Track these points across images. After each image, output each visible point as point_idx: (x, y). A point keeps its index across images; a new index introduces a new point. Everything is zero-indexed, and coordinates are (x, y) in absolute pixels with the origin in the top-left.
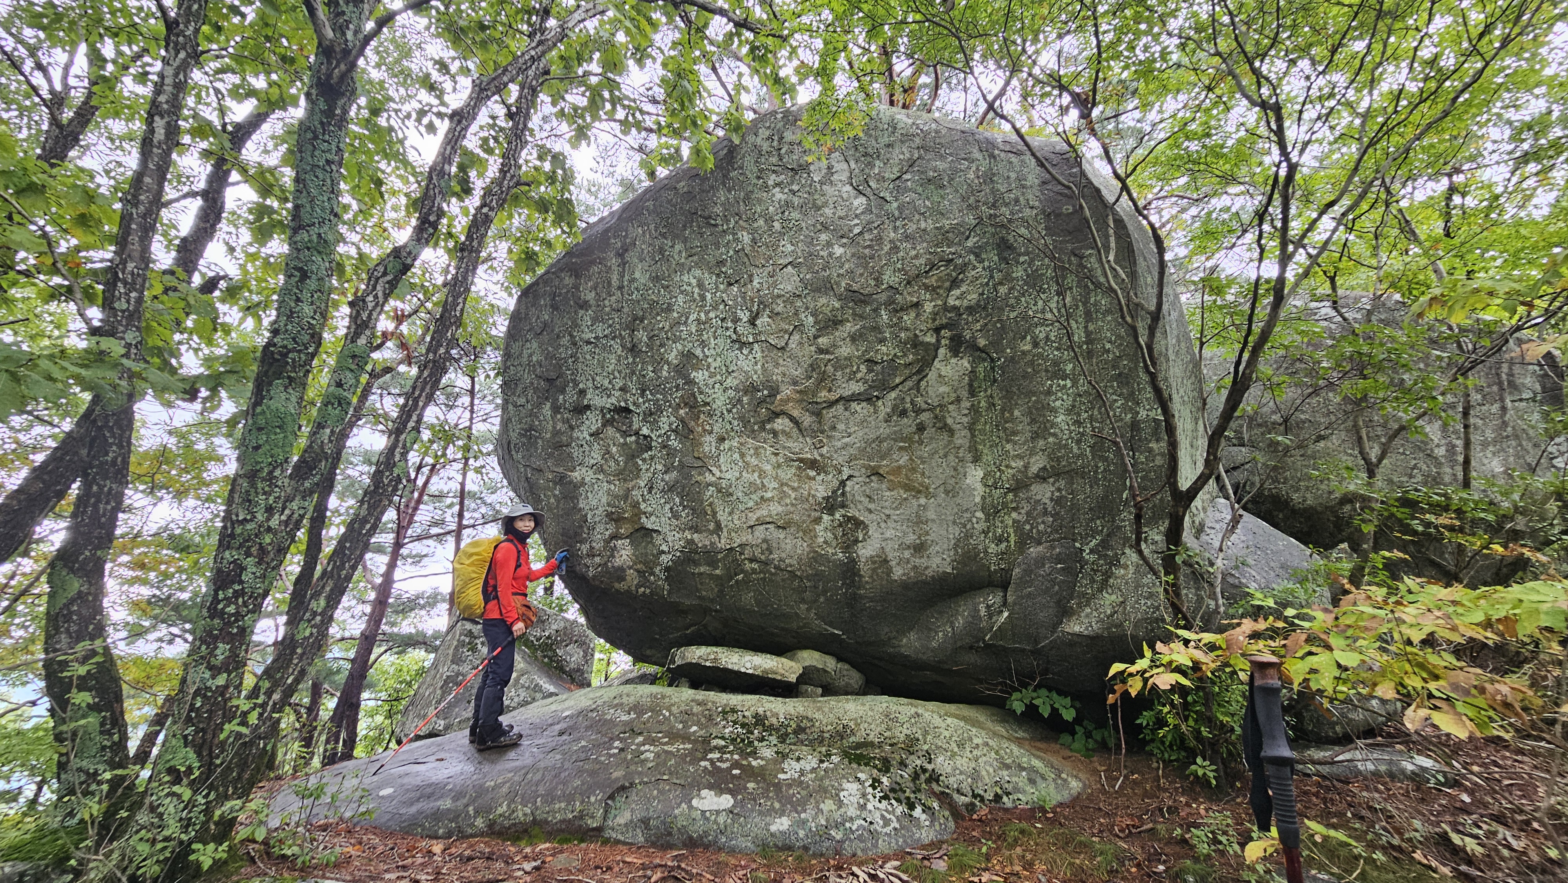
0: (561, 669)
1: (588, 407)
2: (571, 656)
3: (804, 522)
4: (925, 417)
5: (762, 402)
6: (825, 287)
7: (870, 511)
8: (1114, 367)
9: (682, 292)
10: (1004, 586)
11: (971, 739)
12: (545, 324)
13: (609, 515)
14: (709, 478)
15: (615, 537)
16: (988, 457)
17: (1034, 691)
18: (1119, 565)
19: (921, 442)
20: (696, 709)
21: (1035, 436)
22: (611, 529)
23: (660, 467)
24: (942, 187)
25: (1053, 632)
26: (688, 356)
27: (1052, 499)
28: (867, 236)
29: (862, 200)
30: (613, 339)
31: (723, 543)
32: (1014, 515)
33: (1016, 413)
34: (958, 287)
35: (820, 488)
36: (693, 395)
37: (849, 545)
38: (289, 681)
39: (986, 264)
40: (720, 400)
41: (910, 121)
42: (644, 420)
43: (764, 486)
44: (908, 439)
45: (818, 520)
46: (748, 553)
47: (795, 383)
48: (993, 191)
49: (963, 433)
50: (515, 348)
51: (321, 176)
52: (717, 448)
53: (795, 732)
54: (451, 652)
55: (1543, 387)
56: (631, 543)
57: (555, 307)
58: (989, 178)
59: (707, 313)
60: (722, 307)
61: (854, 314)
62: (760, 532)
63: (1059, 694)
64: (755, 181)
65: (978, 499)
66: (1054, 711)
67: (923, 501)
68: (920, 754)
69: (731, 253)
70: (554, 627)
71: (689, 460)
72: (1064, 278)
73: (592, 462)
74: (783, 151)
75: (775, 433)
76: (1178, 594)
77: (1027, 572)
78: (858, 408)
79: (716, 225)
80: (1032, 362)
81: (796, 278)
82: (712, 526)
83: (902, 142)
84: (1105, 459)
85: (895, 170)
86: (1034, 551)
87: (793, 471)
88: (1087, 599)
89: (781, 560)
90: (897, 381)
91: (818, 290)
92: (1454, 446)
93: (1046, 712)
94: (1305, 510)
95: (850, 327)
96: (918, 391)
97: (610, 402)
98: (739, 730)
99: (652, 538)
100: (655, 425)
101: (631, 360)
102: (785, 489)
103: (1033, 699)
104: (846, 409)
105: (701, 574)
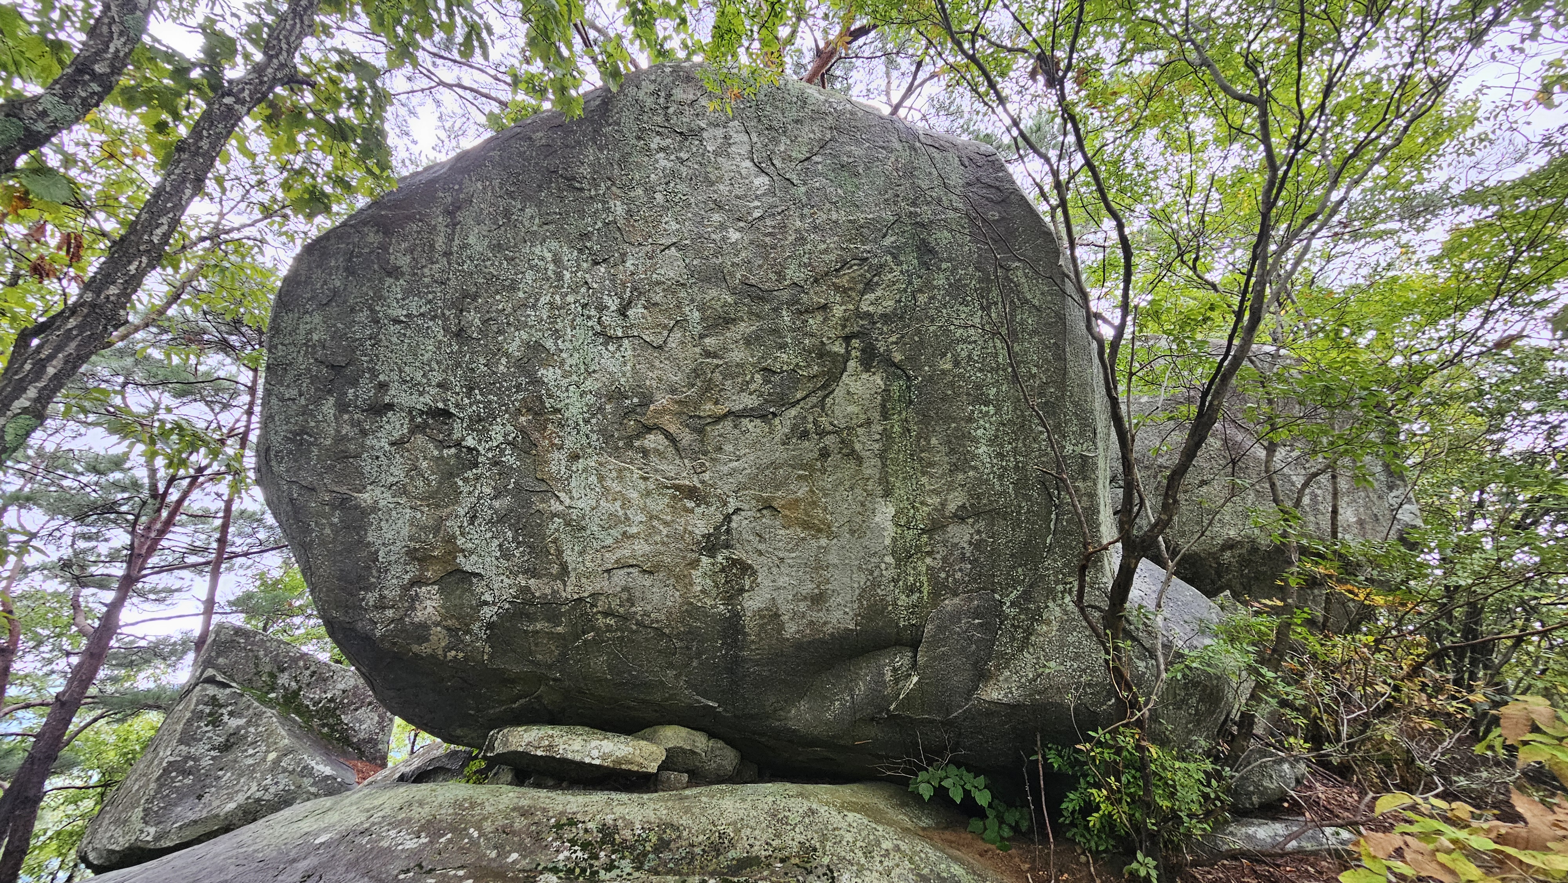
0: (344, 741)
1: (390, 407)
2: (361, 722)
3: (677, 565)
4: (829, 440)
5: (629, 412)
6: (717, 276)
7: (761, 554)
8: (1041, 395)
9: (531, 268)
10: (914, 645)
11: (878, 844)
12: (335, 292)
13: (410, 552)
14: (556, 507)
15: (417, 582)
16: (900, 491)
17: (944, 769)
18: (1042, 621)
19: (824, 471)
20: (519, 823)
21: (955, 468)
22: (413, 570)
23: (488, 490)
24: (857, 175)
25: (968, 700)
26: (535, 348)
27: (970, 543)
28: (769, 222)
29: (766, 180)
30: (433, 318)
31: (569, 591)
32: (928, 560)
33: (934, 441)
34: (873, 291)
35: (700, 524)
36: (540, 398)
37: (733, 595)
40: (574, 407)
41: (822, 98)
42: (470, 428)
43: (627, 518)
44: (809, 466)
45: (695, 564)
46: (601, 605)
47: (673, 391)
48: (914, 187)
49: (873, 462)
50: (288, 320)
52: (568, 468)
53: (657, 850)
54: (179, 727)
56: (441, 591)
57: (350, 271)
58: (910, 172)
59: (564, 296)
60: (583, 290)
61: (750, 313)
62: (620, 578)
63: (968, 771)
64: (634, 141)
65: (888, 541)
66: (967, 794)
67: (824, 542)
68: (820, 871)
69: (600, 224)
70: (341, 686)
71: (529, 483)
72: (990, 290)
73: (391, 479)
74: (671, 111)
75: (645, 452)
77: (941, 629)
78: (750, 426)
79: (581, 190)
80: (952, 384)
81: (680, 263)
82: (555, 569)
83: (813, 119)
84: (1028, 498)
85: (804, 149)
86: (950, 603)
87: (667, 501)
88: (1006, 661)
89: (646, 614)
90: (799, 396)
91: (708, 280)
93: (957, 796)
94: (1192, 555)
95: (744, 328)
96: (823, 409)
97: (422, 402)
98: (579, 854)
99: (471, 584)
100: (484, 435)
101: (455, 348)
102: (655, 523)
103: (941, 780)
104: (735, 426)
105: (537, 632)
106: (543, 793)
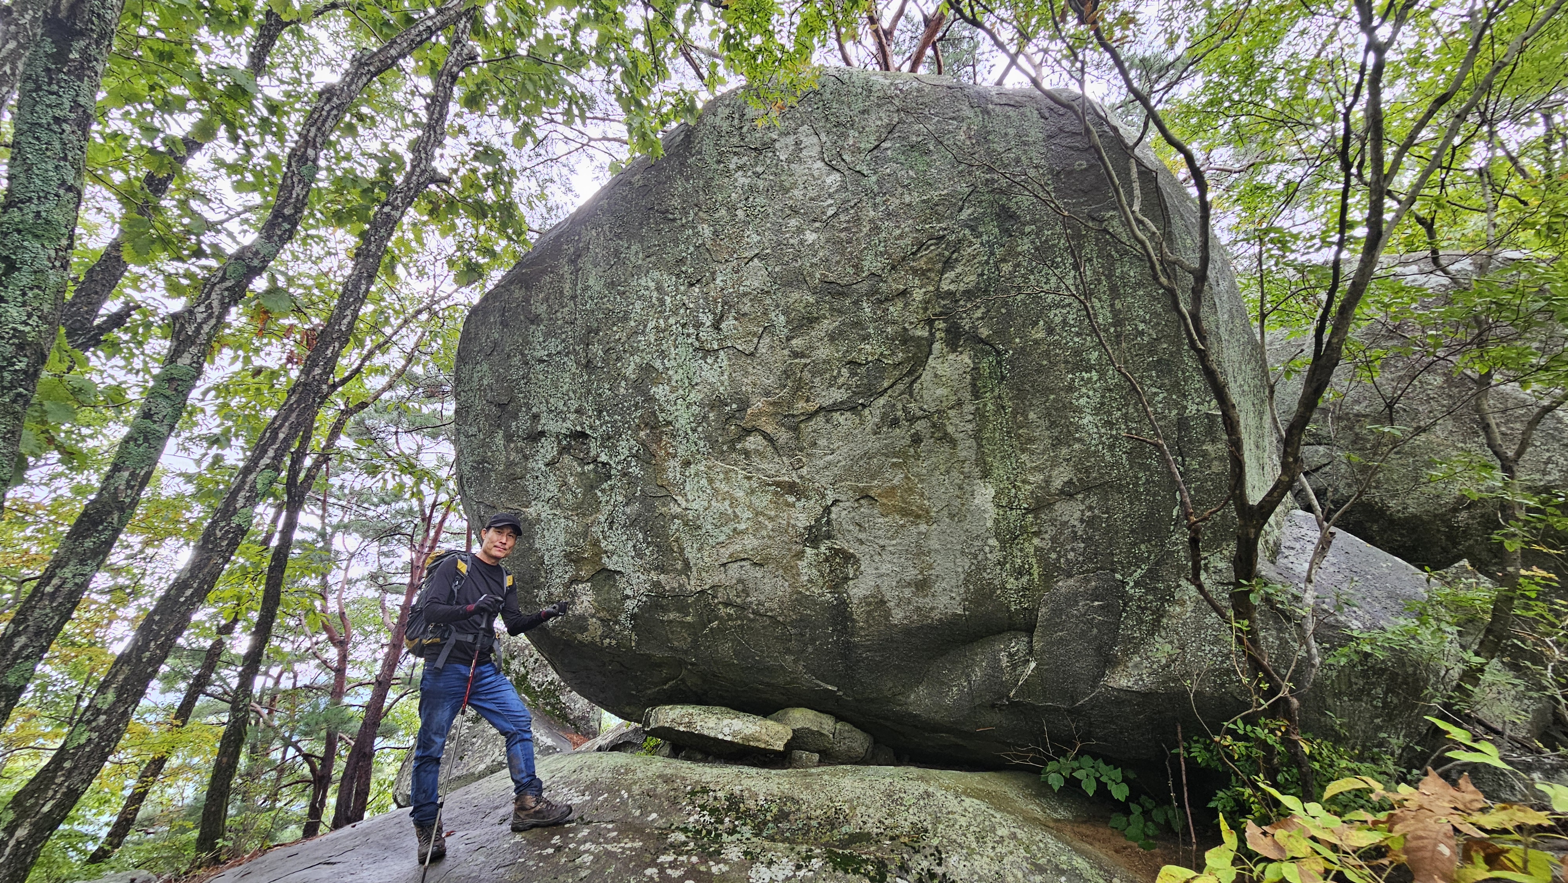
0: (564, 717)
1: (542, 434)
2: (575, 702)
3: (784, 557)
4: (920, 425)
5: (730, 418)
6: (796, 279)
7: (861, 542)
8: (1151, 353)
9: (639, 298)
10: (1029, 629)
11: (993, 830)
12: (496, 344)
13: (567, 555)
14: (675, 509)
15: (574, 581)
16: (999, 471)
17: (1076, 758)
18: (1173, 602)
19: (917, 457)
21: (1057, 443)
22: (571, 571)
23: (620, 499)
24: (928, 152)
25: (1094, 687)
26: (647, 369)
27: (1082, 521)
28: (843, 217)
29: (836, 176)
30: (567, 355)
31: (692, 585)
32: (1036, 541)
33: (1032, 416)
34: (953, 268)
35: (802, 517)
36: (654, 413)
37: (838, 583)
39: (985, 238)
40: (683, 418)
41: (888, 82)
42: (602, 445)
43: (736, 516)
44: (902, 453)
45: (800, 555)
46: (721, 596)
47: (767, 394)
48: (989, 152)
49: (968, 443)
50: (466, 371)
52: (682, 474)
53: (776, 820)
56: (593, 587)
57: (504, 324)
58: (984, 137)
59: (666, 319)
60: (682, 311)
61: (832, 309)
62: (734, 570)
63: (1107, 763)
64: (715, 166)
65: (990, 524)
66: (1102, 787)
67: (923, 527)
68: (928, 851)
69: (692, 249)
71: (651, 489)
72: (1081, 247)
73: (549, 495)
74: (745, 130)
75: (747, 454)
76: (1254, 642)
77: (1056, 612)
78: (841, 420)
79: (674, 220)
80: (1047, 354)
81: (764, 272)
82: (679, 565)
83: (879, 106)
84: (1146, 468)
85: (872, 138)
86: (1064, 585)
87: (769, 497)
88: (1135, 646)
89: (760, 603)
90: (886, 384)
91: (789, 284)
93: (1090, 789)
94: (1408, 519)
95: (828, 325)
96: (911, 395)
97: (565, 427)
98: (707, 818)
99: (615, 581)
100: (613, 451)
101: (586, 378)
102: (761, 518)
103: (1074, 770)
104: (827, 421)
105: (671, 622)
106: (687, 764)
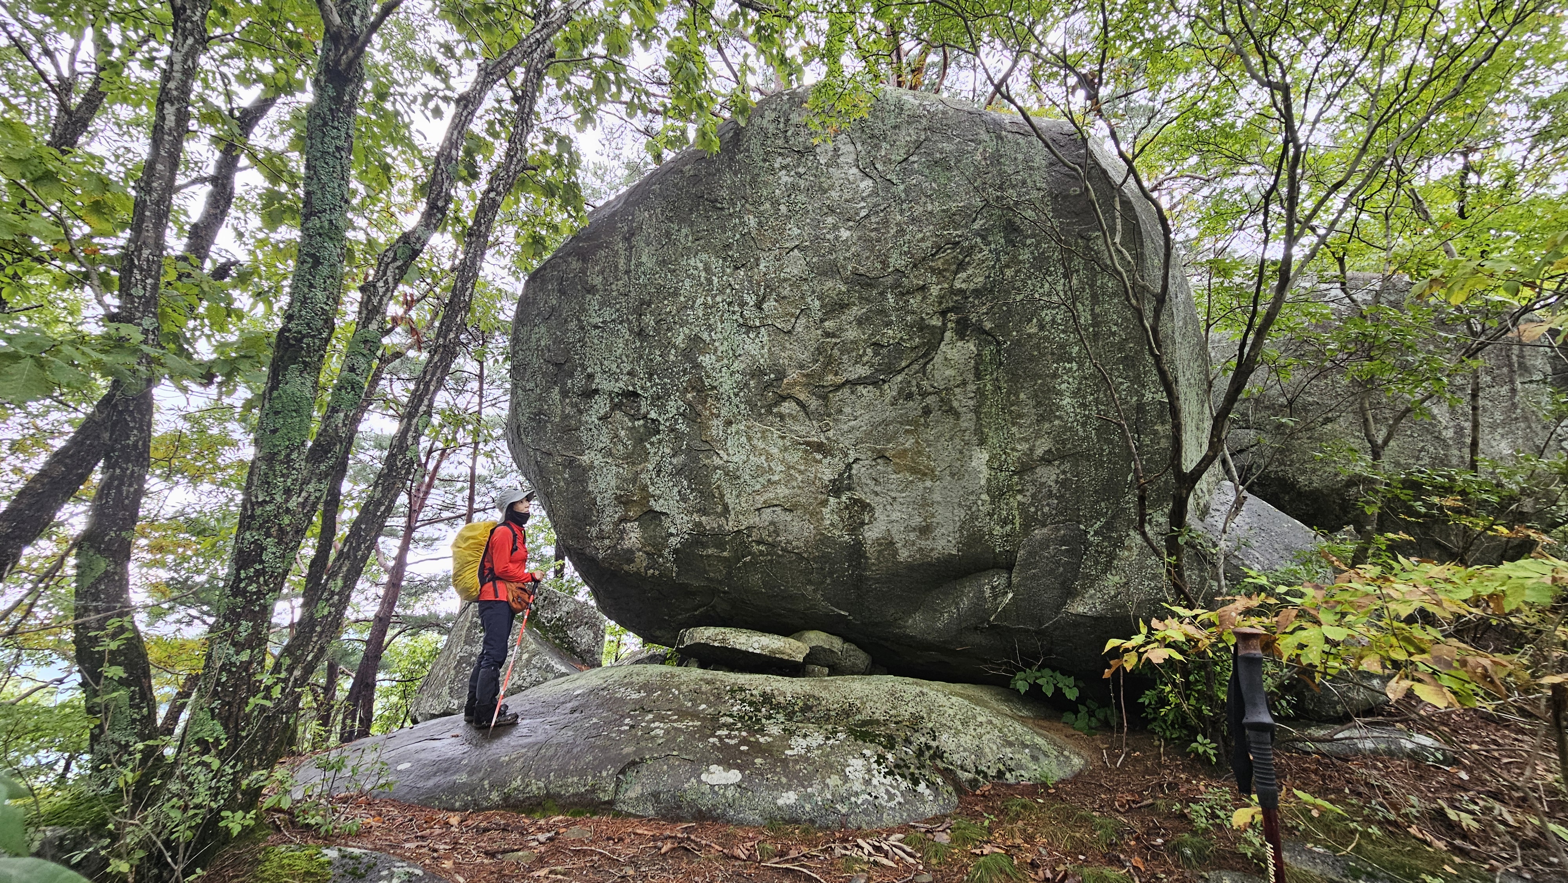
0: (572, 650)
1: (596, 391)
2: (582, 637)
3: (810, 504)
4: (931, 400)
5: (769, 385)
6: (831, 270)
7: (877, 494)
8: (1120, 350)
9: (688, 276)
10: (1009, 568)
11: (975, 717)
12: (553, 309)
13: (618, 498)
14: (717, 461)
15: (624, 519)
16: (993, 440)
17: (1038, 670)
18: (1123, 547)
19: (926, 425)
20: (705, 688)
21: (1041, 419)
22: (620, 512)
23: (667, 451)
24: (949, 169)
25: (1057, 613)
26: (695, 340)
27: (1057, 482)
28: (874, 219)
29: (868, 182)
30: (621, 323)
31: (730, 526)
32: (1019, 497)
33: (1022, 396)
34: (965, 270)
35: (827, 471)
36: (701, 379)
37: (855, 527)
38: (309, 658)
39: (993, 246)
40: (727, 384)
41: (917, 102)
42: (652, 404)
43: (770, 469)
44: (914, 422)
45: (824, 503)
46: (755, 535)
47: (801, 367)
48: (1001, 173)
49: (969, 416)
50: (524, 332)
51: (331, 163)
52: (724, 432)
53: (802, 710)
54: (464, 633)
55: (1554, 369)
56: (640, 526)
57: (562, 292)
58: (996, 159)
59: (714, 297)
60: (728, 291)
61: (861, 298)
62: (767, 514)
63: (1063, 674)
64: (761, 164)
65: (983, 482)
66: (1058, 691)
67: (928, 483)
68: (925, 731)
69: (738, 236)
70: (565, 609)
71: (696, 444)
72: (1071, 260)
73: (601, 445)
74: (789, 133)
75: (782, 417)
76: (1180, 575)
77: (1031, 554)
78: (864, 392)
79: (722, 209)
80: (1038, 346)
81: (802, 262)
82: (719, 509)
83: (909, 123)
84: (1110, 442)
85: (902, 151)
86: (1039, 533)
87: (800, 454)
88: (1091, 581)
89: (788, 542)
90: (903, 364)
91: (824, 274)
92: (1462, 429)
93: (1049, 691)
94: (1312, 492)
95: (856, 311)
96: (924, 374)
97: (618, 386)
98: (747, 708)
99: (661, 521)
100: (662, 409)
101: (638, 344)
102: (792, 472)
103: (1037, 679)
104: (852, 393)
105: (708, 556)
